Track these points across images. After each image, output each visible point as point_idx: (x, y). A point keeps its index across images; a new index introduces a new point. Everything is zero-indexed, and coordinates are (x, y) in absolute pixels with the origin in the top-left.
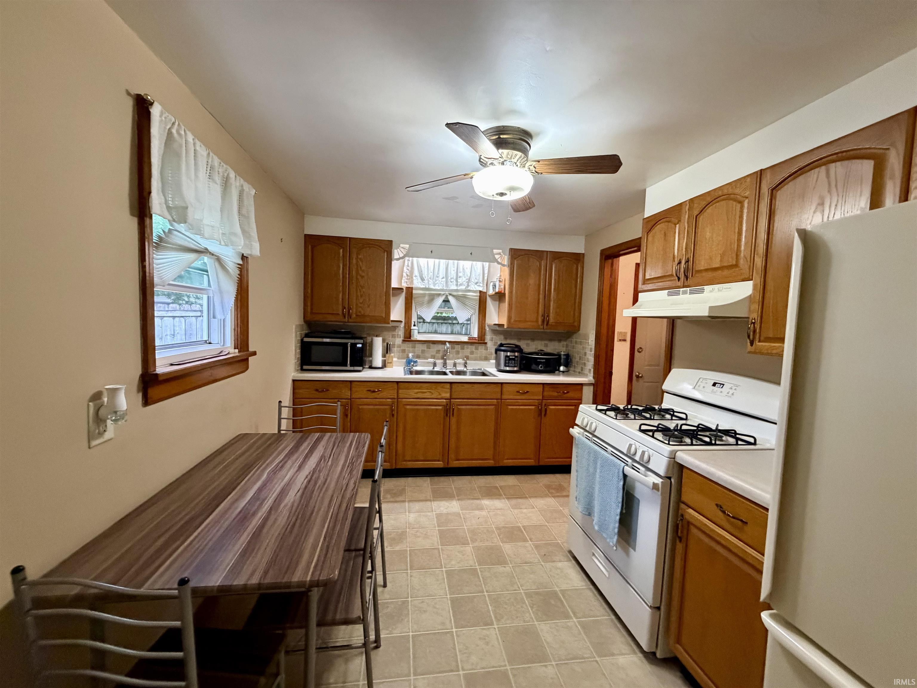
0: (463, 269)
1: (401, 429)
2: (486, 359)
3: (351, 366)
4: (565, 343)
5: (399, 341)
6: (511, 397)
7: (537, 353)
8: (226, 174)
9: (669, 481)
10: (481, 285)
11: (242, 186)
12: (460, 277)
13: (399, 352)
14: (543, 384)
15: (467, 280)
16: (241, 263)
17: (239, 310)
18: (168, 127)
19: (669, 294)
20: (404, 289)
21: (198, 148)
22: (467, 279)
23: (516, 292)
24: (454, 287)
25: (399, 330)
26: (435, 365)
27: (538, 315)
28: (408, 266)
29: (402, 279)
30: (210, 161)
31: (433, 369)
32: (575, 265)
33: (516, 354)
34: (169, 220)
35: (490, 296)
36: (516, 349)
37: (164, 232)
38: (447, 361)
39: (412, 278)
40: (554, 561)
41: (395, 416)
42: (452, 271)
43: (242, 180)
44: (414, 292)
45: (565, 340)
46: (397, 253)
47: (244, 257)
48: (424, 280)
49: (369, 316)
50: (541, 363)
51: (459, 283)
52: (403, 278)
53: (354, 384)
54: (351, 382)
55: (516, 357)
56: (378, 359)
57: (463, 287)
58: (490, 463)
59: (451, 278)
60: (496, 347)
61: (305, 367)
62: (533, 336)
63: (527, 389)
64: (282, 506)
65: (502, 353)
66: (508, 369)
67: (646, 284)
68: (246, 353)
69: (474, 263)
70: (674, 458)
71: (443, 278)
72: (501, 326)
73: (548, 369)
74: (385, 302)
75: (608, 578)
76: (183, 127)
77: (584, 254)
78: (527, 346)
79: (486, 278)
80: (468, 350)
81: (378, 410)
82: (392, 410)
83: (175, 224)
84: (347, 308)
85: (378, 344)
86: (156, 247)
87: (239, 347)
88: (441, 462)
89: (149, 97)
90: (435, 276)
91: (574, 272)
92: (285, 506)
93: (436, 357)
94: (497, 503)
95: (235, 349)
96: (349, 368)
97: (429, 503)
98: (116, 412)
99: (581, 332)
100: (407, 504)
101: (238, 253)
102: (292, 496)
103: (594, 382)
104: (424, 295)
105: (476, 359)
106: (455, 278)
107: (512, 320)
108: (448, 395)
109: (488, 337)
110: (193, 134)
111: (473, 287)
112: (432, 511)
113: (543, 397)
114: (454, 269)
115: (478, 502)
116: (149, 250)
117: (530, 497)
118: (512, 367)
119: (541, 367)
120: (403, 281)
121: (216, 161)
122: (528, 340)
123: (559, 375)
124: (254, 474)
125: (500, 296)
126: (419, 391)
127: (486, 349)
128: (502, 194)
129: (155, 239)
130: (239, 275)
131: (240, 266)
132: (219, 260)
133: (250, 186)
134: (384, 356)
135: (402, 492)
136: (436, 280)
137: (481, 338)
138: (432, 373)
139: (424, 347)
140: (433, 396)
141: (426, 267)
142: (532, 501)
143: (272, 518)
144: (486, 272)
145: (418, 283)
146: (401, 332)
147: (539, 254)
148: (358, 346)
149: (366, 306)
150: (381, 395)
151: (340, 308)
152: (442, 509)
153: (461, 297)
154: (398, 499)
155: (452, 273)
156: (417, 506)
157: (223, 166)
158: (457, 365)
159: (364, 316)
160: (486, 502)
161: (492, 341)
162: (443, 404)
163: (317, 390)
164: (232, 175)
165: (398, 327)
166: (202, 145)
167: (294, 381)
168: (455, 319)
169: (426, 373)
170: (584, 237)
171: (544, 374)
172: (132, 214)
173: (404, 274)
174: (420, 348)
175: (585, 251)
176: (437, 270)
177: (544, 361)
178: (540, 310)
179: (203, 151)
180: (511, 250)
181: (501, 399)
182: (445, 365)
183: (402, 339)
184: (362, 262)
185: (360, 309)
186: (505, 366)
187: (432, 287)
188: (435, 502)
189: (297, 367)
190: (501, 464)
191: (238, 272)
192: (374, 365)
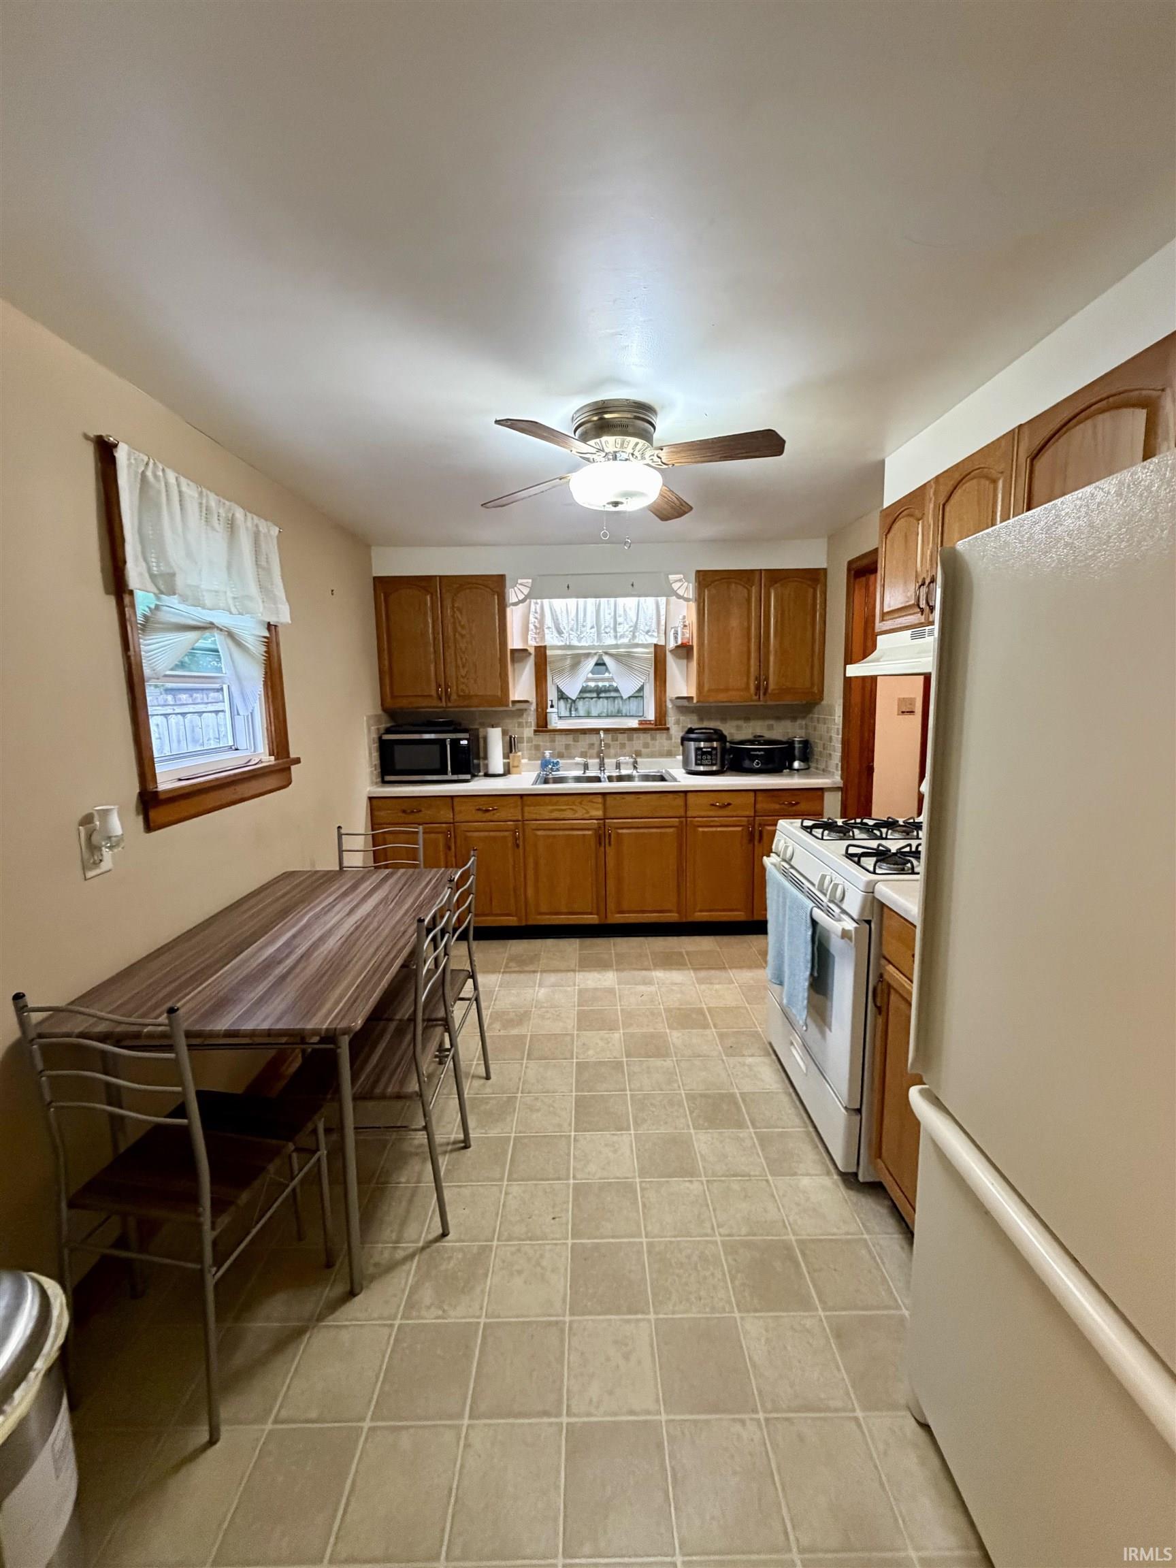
0: (625, 610)
1: (531, 865)
2: (670, 754)
3: (452, 774)
4: (804, 723)
5: (528, 732)
6: (703, 814)
7: (751, 742)
8: (230, 515)
9: (868, 926)
10: (655, 634)
11: (257, 526)
12: (620, 624)
13: (530, 750)
14: (755, 791)
15: (632, 629)
16: (267, 634)
17: (270, 700)
18: (140, 471)
19: (914, 637)
20: (532, 651)
21: (184, 489)
22: (631, 627)
23: (710, 642)
24: (611, 641)
25: (528, 715)
26: (586, 767)
27: (748, 677)
28: (536, 612)
29: (527, 634)
30: (204, 501)
31: (584, 773)
32: (811, 590)
33: (715, 744)
34: (154, 594)
35: (671, 651)
36: (715, 737)
37: (149, 608)
38: (606, 761)
39: (543, 631)
40: (743, 1056)
41: (521, 847)
42: (606, 615)
43: (255, 517)
44: (549, 653)
45: (804, 718)
46: (513, 595)
47: (269, 626)
48: (563, 633)
49: (476, 696)
50: (757, 757)
51: (618, 634)
52: (530, 633)
53: (456, 800)
54: (452, 797)
55: (713, 748)
56: (496, 761)
57: (625, 641)
58: (673, 917)
59: (606, 627)
60: (681, 734)
61: (388, 778)
62: (746, 713)
63: (726, 799)
64: (315, 954)
65: (692, 743)
66: (702, 768)
67: (886, 620)
68: (285, 760)
69: (642, 599)
70: (873, 893)
71: (592, 627)
72: (689, 699)
73: (770, 766)
74: (500, 674)
75: (806, 1075)
76: (160, 467)
77: (825, 570)
78: (738, 730)
79: (663, 622)
80: (639, 741)
81: (494, 838)
82: (516, 839)
83: (163, 596)
84: (443, 686)
85: (495, 739)
86: (142, 630)
87: (275, 751)
88: (595, 916)
89: (111, 439)
90: (579, 626)
91: (810, 601)
92: (319, 955)
93: (588, 755)
94: (676, 976)
95: (270, 755)
96: (450, 777)
97: (570, 974)
98: (109, 838)
99: (824, 702)
100: (539, 974)
101: (261, 622)
102: (332, 943)
103: (841, 785)
104: (564, 657)
105: (652, 755)
106: (612, 626)
107: (706, 688)
108: (600, 813)
109: (671, 720)
110: (175, 470)
111: (642, 639)
112: (575, 985)
113: (755, 811)
114: (609, 611)
115: (644, 973)
116: (133, 635)
117: (730, 968)
118: (707, 765)
119: (758, 764)
120: (529, 638)
121: (213, 499)
122: (738, 719)
123: (790, 775)
124: (292, 918)
125: (684, 650)
126: (555, 807)
127: (670, 738)
128: (616, 504)
129: (140, 619)
130: (266, 652)
131: (266, 640)
132: (231, 635)
133: (269, 524)
134: (506, 756)
135: (534, 959)
136: (581, 632)
137: (660, 721)
138: (578, 779)
139: (569, 739)
140: (577, 816)
141: (565, 612)
142: (732, 973)
143: (301, 966)
144: (663, 612)
145: (552, 638)
146: (531, 718)
147: (745, 577)
148: (462, 742)
149: (472, 681)
150: (497, 816)
151: (433, 685)
152: (589, 982)
153: (624, 656)
154: (527, 969)
155: (607, 618)
156: (552, 978)
157: (224, 504)
158: (622, 766)
159: (469, 697)
160: (658, 974)
161: (679, 724)
162: (593, 827)
163: (404, 811)
164: (239, 514)
165: (526, 710)
166: (191, 483)
167: (371, 799)
168: (616, 690)
169: (570, 781)
170: (826, 540)
171: (763, 775)
172: (107, 592)
173: (531, 626)
174: (561, 741)
175: (828, 563)
176: (582, 615)
177: (762, 753)
178: (752, 669)
179: (190, 491)
180: (698, 572)
181: (686, 817)
182: (602, 766)
183: (533, 728)
184: (461, 613)
185: (463, 687)
186: (697, 764)
187: (575, 643)
188: (581, 973)
189: (374, 778)
190: (690, 919)
191: (264, 649)
192: (491, 771)
